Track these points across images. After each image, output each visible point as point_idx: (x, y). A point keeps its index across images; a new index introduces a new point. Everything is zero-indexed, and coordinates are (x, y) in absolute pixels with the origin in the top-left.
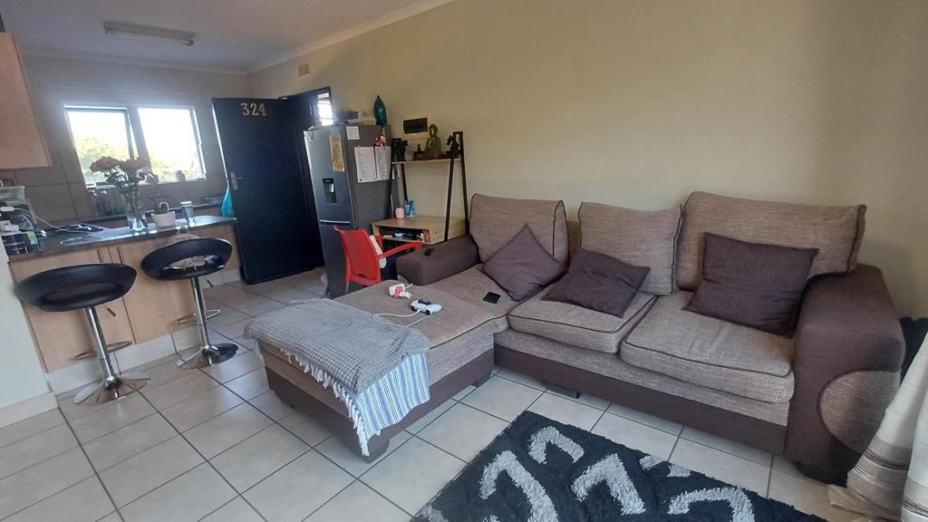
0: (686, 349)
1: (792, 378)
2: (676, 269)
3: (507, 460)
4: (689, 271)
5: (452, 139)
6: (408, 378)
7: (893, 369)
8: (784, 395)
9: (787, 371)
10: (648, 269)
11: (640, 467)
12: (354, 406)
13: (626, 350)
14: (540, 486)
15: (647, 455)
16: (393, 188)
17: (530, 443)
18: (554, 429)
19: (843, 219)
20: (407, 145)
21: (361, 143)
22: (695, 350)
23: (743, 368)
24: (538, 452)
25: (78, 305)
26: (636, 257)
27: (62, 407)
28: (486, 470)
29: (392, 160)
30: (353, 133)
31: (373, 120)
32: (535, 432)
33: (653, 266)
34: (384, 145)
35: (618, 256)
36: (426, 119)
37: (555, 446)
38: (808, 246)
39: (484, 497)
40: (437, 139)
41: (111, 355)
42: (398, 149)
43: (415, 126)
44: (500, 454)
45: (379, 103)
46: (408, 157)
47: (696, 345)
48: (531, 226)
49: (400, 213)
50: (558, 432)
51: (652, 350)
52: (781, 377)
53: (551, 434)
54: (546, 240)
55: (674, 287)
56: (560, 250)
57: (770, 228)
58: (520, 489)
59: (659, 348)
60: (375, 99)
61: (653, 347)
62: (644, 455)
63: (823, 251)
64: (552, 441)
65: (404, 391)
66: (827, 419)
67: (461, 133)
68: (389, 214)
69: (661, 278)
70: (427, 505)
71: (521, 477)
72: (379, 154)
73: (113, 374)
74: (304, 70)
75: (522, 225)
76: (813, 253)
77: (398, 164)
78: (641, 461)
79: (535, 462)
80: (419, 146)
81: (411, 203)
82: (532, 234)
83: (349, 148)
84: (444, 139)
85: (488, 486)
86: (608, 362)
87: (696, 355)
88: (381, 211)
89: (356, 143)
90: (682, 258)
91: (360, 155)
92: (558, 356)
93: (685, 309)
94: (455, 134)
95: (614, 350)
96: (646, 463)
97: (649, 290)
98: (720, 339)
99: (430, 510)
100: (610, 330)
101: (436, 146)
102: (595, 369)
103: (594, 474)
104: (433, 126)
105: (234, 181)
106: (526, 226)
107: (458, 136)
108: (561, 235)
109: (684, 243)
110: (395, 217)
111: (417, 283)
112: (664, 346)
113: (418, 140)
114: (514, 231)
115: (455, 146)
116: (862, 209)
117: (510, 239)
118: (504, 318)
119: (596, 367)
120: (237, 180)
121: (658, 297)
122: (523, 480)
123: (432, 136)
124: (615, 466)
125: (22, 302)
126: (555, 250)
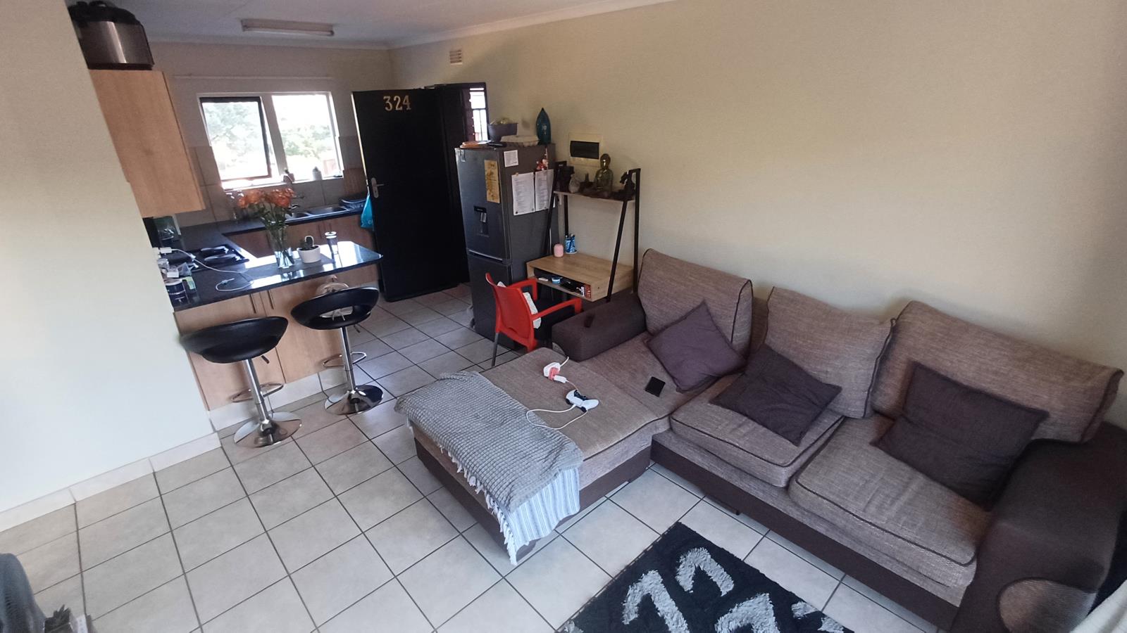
0: (862, 505)
1: (974, 567)
2: (874, 391)
3: (651, 582)
4: (888, 397)
5: (627, 176)
6: (560, 494)
7: (1089, 590)
8: (961, 582)
9: (969, 558)
10: (837, 390)
11: (792, 613)
12: (506, 523)
13: (795, 487)
14: (683, 619)
15: (801, 600)
16: (553, 220)
17: (678, 566)
18: (705, 551)
19: (1089, 384)
20: (573, 172)
21: (520, 169)
22: (872, 509)
23: (920, 544)
24: (685, 579)
25: (239, 357)
26: (827, 372)
27: (224, 447)
28: (630, 591)
29: (554, 189)
30: (511, 158)
31: (534, 139)
32: (685, 552)
33: (845, 386)
34: (545, 168)
35: (806, 367)
36: (598, 143)
37: (704, 572)
38: (1038, 406)
39: (626, 622)
40: (609, 172)
41: (265, 398)
42: (562, 177)
43: (586, 149)
44: (646, 574)
45: (543, 118)
46: (573, 188)
47: (875, 502)
48: (710, 304)
49: (559, 250)
50: (709, 556)
51: (824, 498)
52: (961, 564)
53: (700, 558)
54: (726, 323)
55: (868, 412)
56: (741, 335)
57: (996, 373)
58: (662, 620)
59: (832, 497)
60: (539, 111)
61: (826, 494)
62: (797, 600)
63: (1054, 416)
64: (702, 567)
65: (555, 504)
66: (1005, 615)
67: (638, 171)
68: (547, 251)
69: (853, 400)
70: (570, 620)
71: (666, 605)
72: (540, 180)
73: (268, 418)
74: (456, 56)
75: (699, 301)
76: (1041, 416)
77: (561, 195)
78: (795, 607)
79: (681, 588)
80: (587, 176)
81: (572, 239)
82: (710, 314)
83: (506, 176)
84: (618, 175)
85: (631, 613)
86: (775, 493)
87: (872, 516)
88: (537, 246)
89: (515, 170)
90: (882, 380)
91: (517, 183)
92: (720, 472)
93: (875, 444)
94: (631, 172)
95: (783, 484)
96: (799, 610)
97: (836, 410)
98: (905, 498)
99: (572, 627)
100: (781, 462)
101: (607, 181)
102: (760, 496)
103: (740, 615)
104: (606, 157)
105: (375, 189)
106: (704, 303)
107: (634, 174)
108: (744, 319)
109: (889, 364)
110: (553, 253)
111: (575, 359)
112: (838, 496)
113: (586, 167)
114: (689, 306)
115: (630, 184)
116: (1119, 373)
117: (683, 314)
118: (667, 418)
119: (761, 494)
120: (378, 188)
121: (845, 419)
122: (666, 609)
123: (603, 168)
124: (764, 607)
125: (186, 350)
126: (734, 335)
